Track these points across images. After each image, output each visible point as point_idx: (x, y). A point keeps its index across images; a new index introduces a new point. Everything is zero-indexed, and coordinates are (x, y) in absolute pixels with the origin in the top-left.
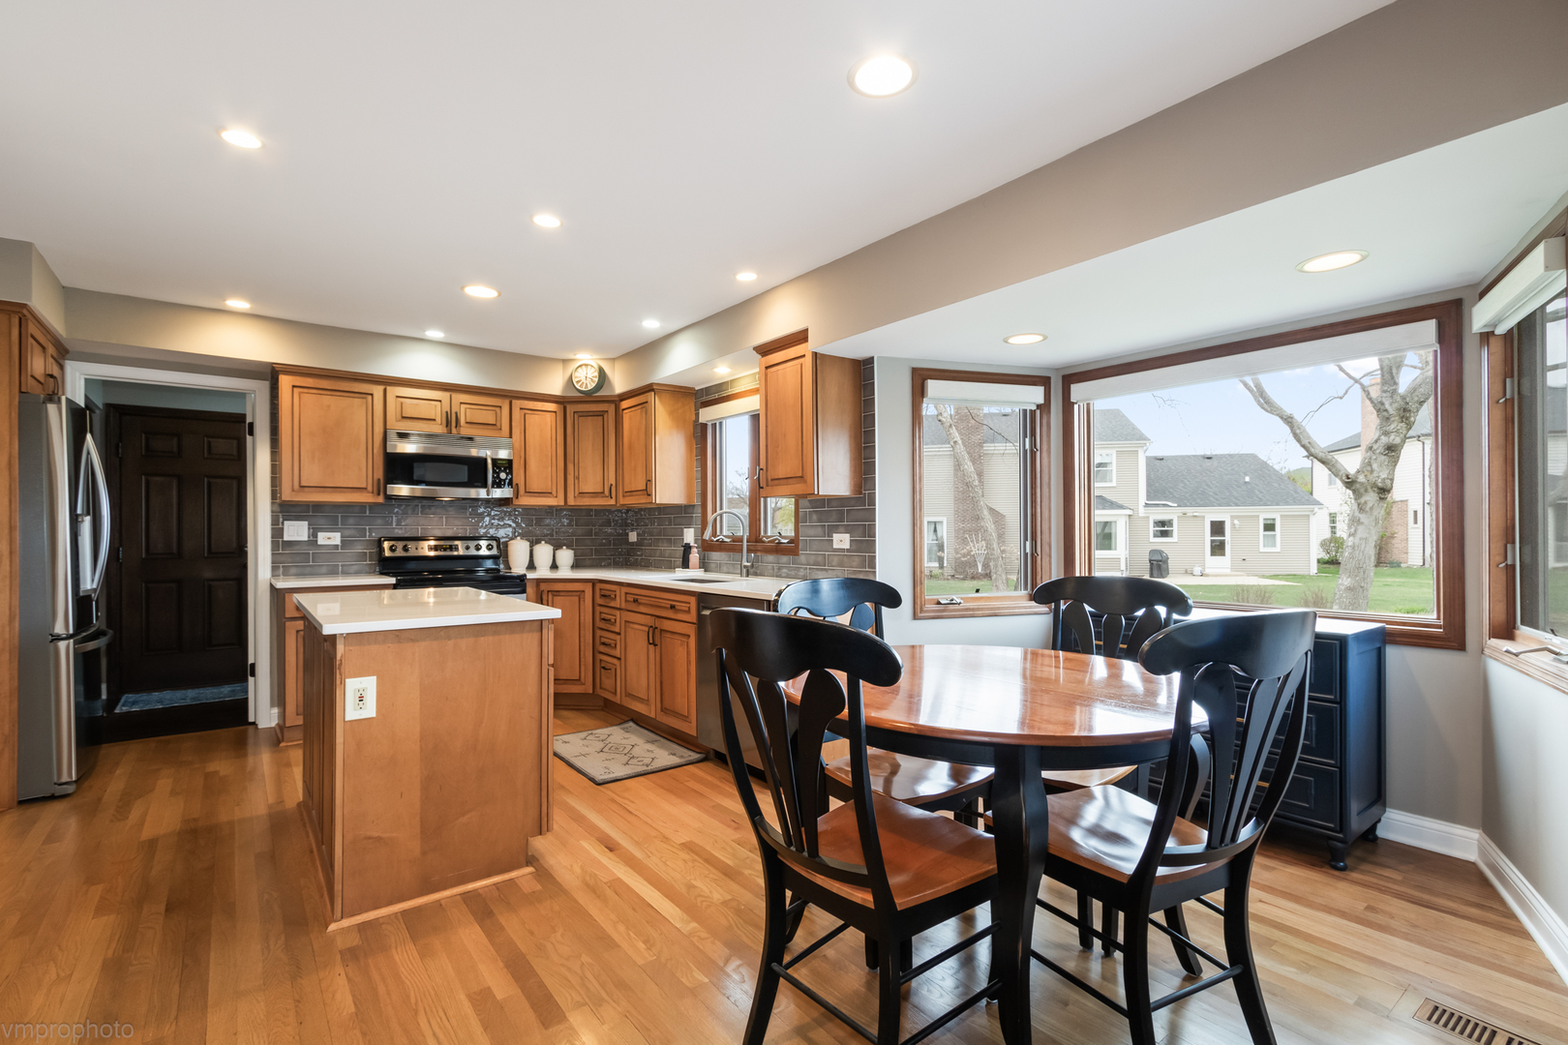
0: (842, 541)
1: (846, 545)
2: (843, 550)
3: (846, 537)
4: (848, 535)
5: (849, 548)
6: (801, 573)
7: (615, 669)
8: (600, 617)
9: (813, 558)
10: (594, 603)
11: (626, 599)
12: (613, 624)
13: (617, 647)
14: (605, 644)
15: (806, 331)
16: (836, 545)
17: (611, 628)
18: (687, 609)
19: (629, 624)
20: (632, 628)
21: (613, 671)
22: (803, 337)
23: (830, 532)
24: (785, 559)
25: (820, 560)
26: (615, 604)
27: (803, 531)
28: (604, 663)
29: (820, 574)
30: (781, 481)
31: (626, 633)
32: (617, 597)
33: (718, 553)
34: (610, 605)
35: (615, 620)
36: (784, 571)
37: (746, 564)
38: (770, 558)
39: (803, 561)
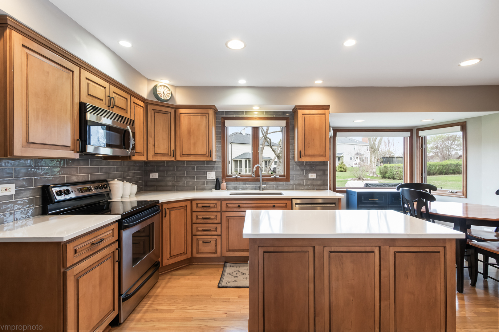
0: (312, 176)
2: (312, 179)
3: (315, 175)
5: (316, 178)
6: (291, 188)
7: (215, 241)
8: (197, 218)
9: (297, 182)
10: (192, 211)
11: (227, 206)
12: (212, 219)
13: (218, 230)
14: (204, 230)
15: (329, 106)
16: (309, 177)
17: (210, 221)
18: (284, 206)
19: (230, 218)
20: (234, 219)
21: (213, 242)
22: (327, 107)
23: (307, 173)
24: (281, 183)
25: (302, 183)
26: (215, 210)
27: (292, 173)
28: (203, 240)
29: (301, 188)
30: (311, 156)
31: (228, 222)
32: (217, 206)
33: (235, 182)
34: (209, 210)
35: (215, 217)
36: (280, 188)
37: (263, 186)
38: (272, 183)
39: (291, 184)
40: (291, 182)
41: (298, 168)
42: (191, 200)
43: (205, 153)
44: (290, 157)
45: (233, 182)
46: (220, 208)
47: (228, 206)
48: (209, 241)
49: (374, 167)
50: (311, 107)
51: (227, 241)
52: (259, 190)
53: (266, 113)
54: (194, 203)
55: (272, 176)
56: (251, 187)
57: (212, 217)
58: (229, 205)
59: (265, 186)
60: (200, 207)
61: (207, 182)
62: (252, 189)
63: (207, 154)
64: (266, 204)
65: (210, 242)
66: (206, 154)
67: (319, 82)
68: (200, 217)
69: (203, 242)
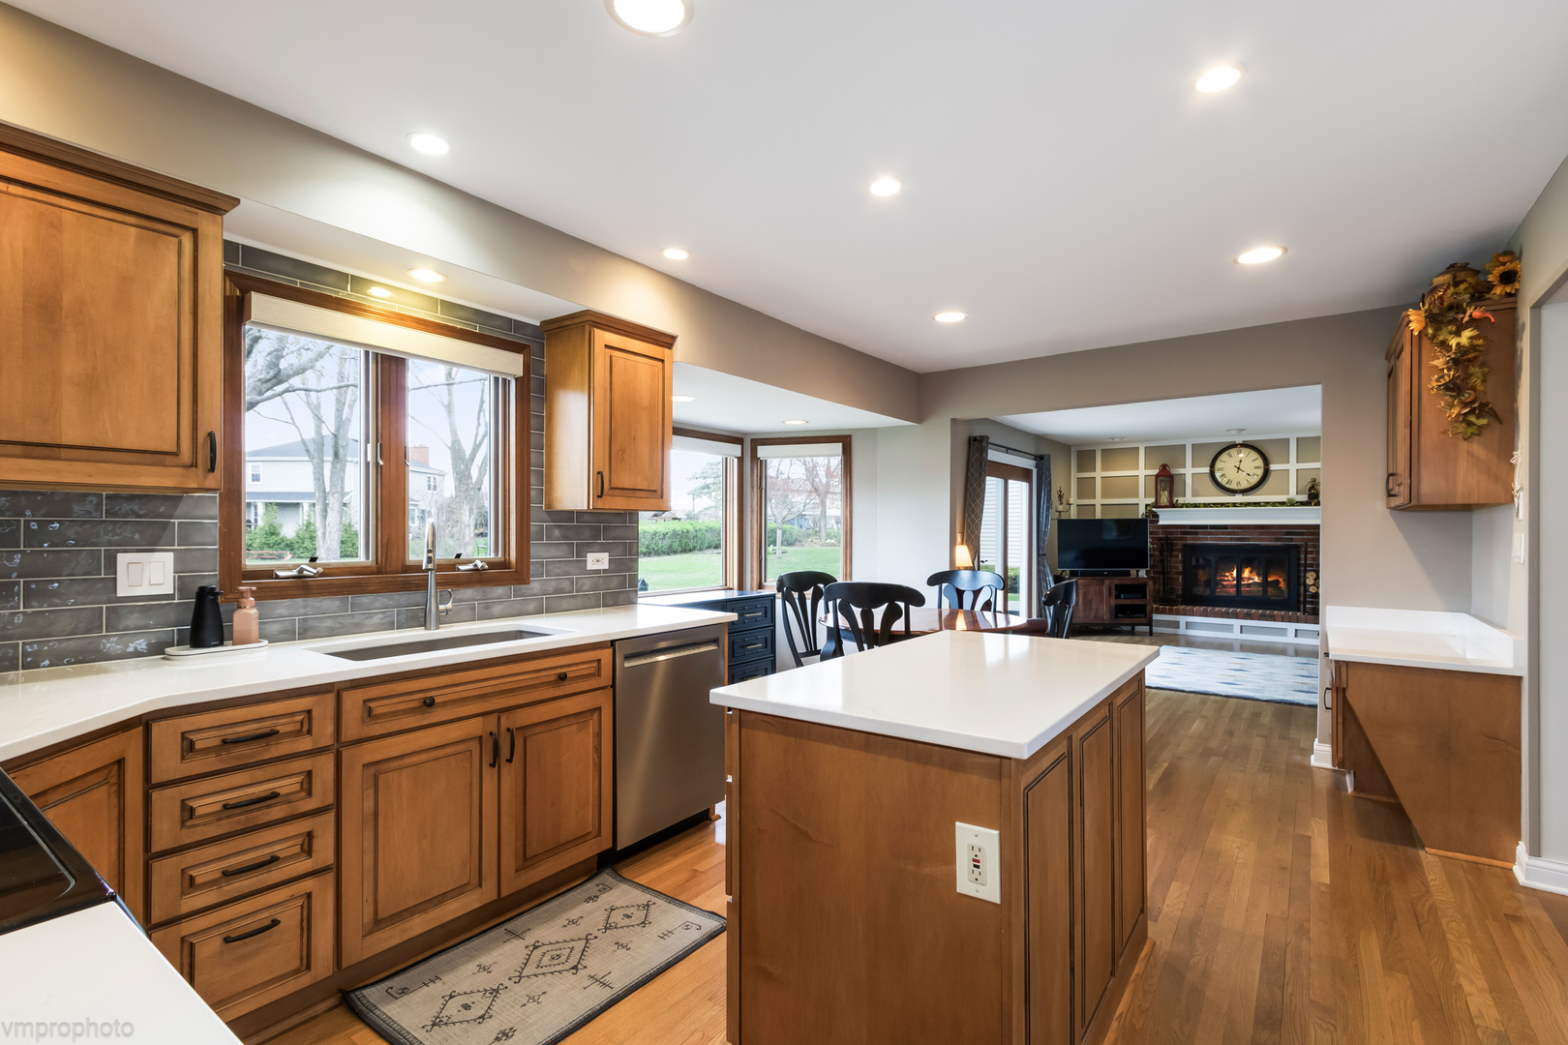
0: (598, 561)
1: (605, 565)
2: (598, 571)
3: (605, 556)
4: (607, 554)
5: (607, 568)
6: (532, 606)
7: (302, 907)
8: (188, 813)
9: (554, 584)
10: (149, 786)
11: (369, 714)
12: (288, 799)
13: (317, 844)
14: (229, 874)
15: (674, 338)
16: (590, 566)
17: (276, 813)
18: (592, 671)
19: (385, 766)
20: (401, 768)
21: (290, 917)
22: (666, 341)
23: (582, 551)
24: (500, 591)
25: (566, 585)
26: (305, 744)
27: (538, 552)
28: (224, 930)
29: (565, 604)
30: (625, 492)
31: (371, 792)
32: (315, 723)
33: (300, 601)
34: (267, 756)
35: (302, 783)
36: (497, 609)
37: (441, 607)
38: (468, 593)
39: (535, 591)
40: (535, 585)
41: (557, 533)
42: (144, 724)
43: (170, 447)
44: (533, 493)
45: (286, 602)
46: (330, 729)
47: (375, 712)
48: (268, 922)
49: (467, 539)
50: (630, 327)
51: (365, 883)
52: (424, 624)
53: (449, 306)
54: (165, 737)
55: (462, 568)
56: (376, 620)
57: (287, 786)
58: (379, 708)
59: (449, 605)
60: (206, 751)
61: (120, 612)
62: (390, 626)
63: (186, 455)
64: (534, 675)
65: (275, 923)
66: (176, 454)
67: (675, 256)
68: (204, 806)
69: (227, 940)
